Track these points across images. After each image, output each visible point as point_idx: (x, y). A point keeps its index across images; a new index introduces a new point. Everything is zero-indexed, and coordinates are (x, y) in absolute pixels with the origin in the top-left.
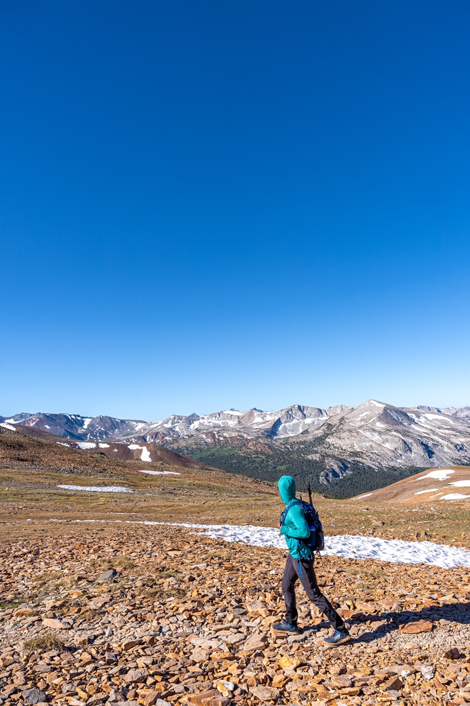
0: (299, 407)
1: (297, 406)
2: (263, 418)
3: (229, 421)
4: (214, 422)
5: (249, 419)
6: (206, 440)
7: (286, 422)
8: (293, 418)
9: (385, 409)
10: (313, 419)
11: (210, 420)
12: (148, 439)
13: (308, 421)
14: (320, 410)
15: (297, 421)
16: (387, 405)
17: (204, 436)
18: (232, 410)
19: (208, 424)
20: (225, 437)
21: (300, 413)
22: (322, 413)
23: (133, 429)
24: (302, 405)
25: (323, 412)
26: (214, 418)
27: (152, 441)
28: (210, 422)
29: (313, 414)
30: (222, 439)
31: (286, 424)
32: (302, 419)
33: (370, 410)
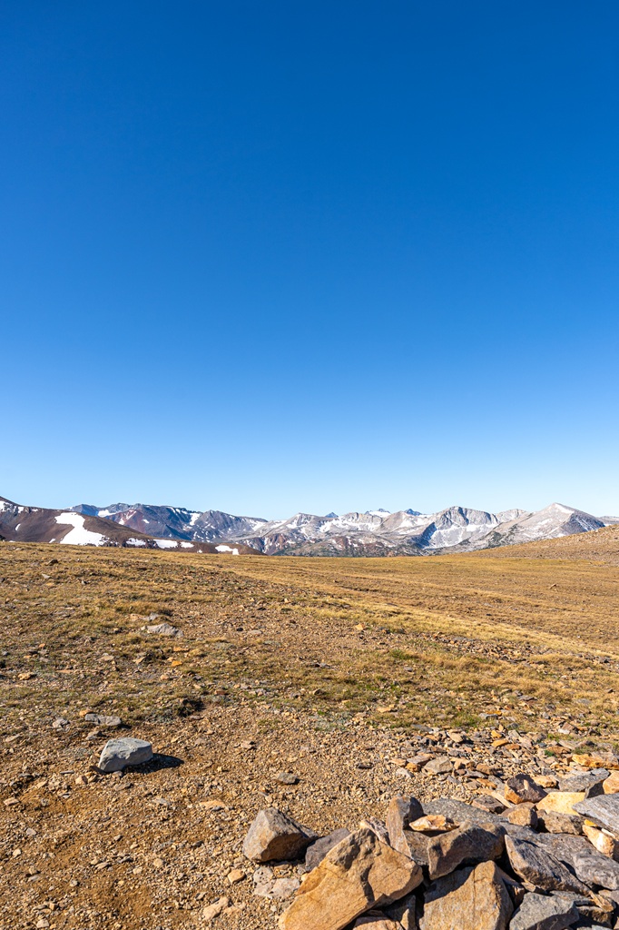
0: (460, 509)
1: (457, 508)
2: (412, 521)
3: (369, 524)
4: (350, 524)
5: (395, 522)
6: (336, 547)
7: (442, 528)
8: (452, 524)
9: (572, 517)
10: (478, 526)
11: (345, 522)
12: (266, 543)
13: (471, 528)
14: (488, 515)
15: (456, 528)
16: (576, 511)
17: (334, 542)
18: (381, 510)
19: (343, 527)
20: (360, 544)
21: (461, 517)
22: (490, 519)
23: (250, 529)
24: (464, 507)
25: (492, 517)
26: (350, 520)
27: (271, 544)
28: (345, 524)
29: (478, 519)
30: (356, 545)
31: (442, 531)
32: (464, 524)
33: (553, 518)
